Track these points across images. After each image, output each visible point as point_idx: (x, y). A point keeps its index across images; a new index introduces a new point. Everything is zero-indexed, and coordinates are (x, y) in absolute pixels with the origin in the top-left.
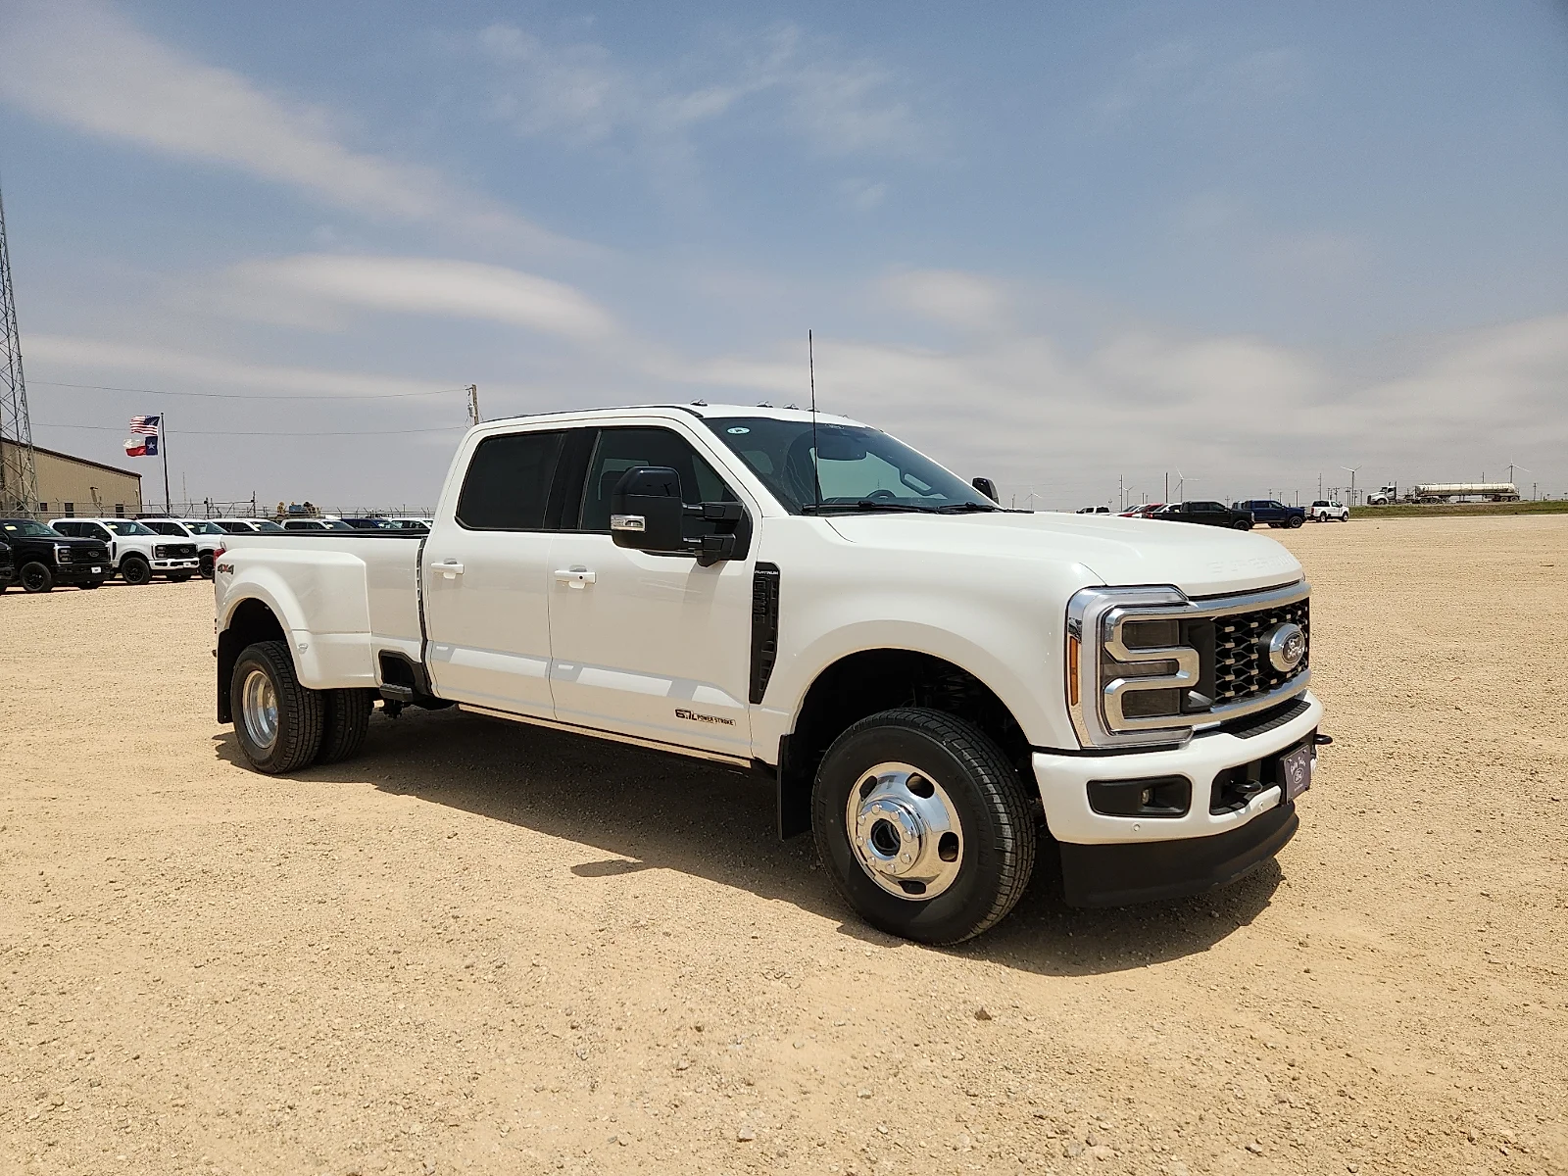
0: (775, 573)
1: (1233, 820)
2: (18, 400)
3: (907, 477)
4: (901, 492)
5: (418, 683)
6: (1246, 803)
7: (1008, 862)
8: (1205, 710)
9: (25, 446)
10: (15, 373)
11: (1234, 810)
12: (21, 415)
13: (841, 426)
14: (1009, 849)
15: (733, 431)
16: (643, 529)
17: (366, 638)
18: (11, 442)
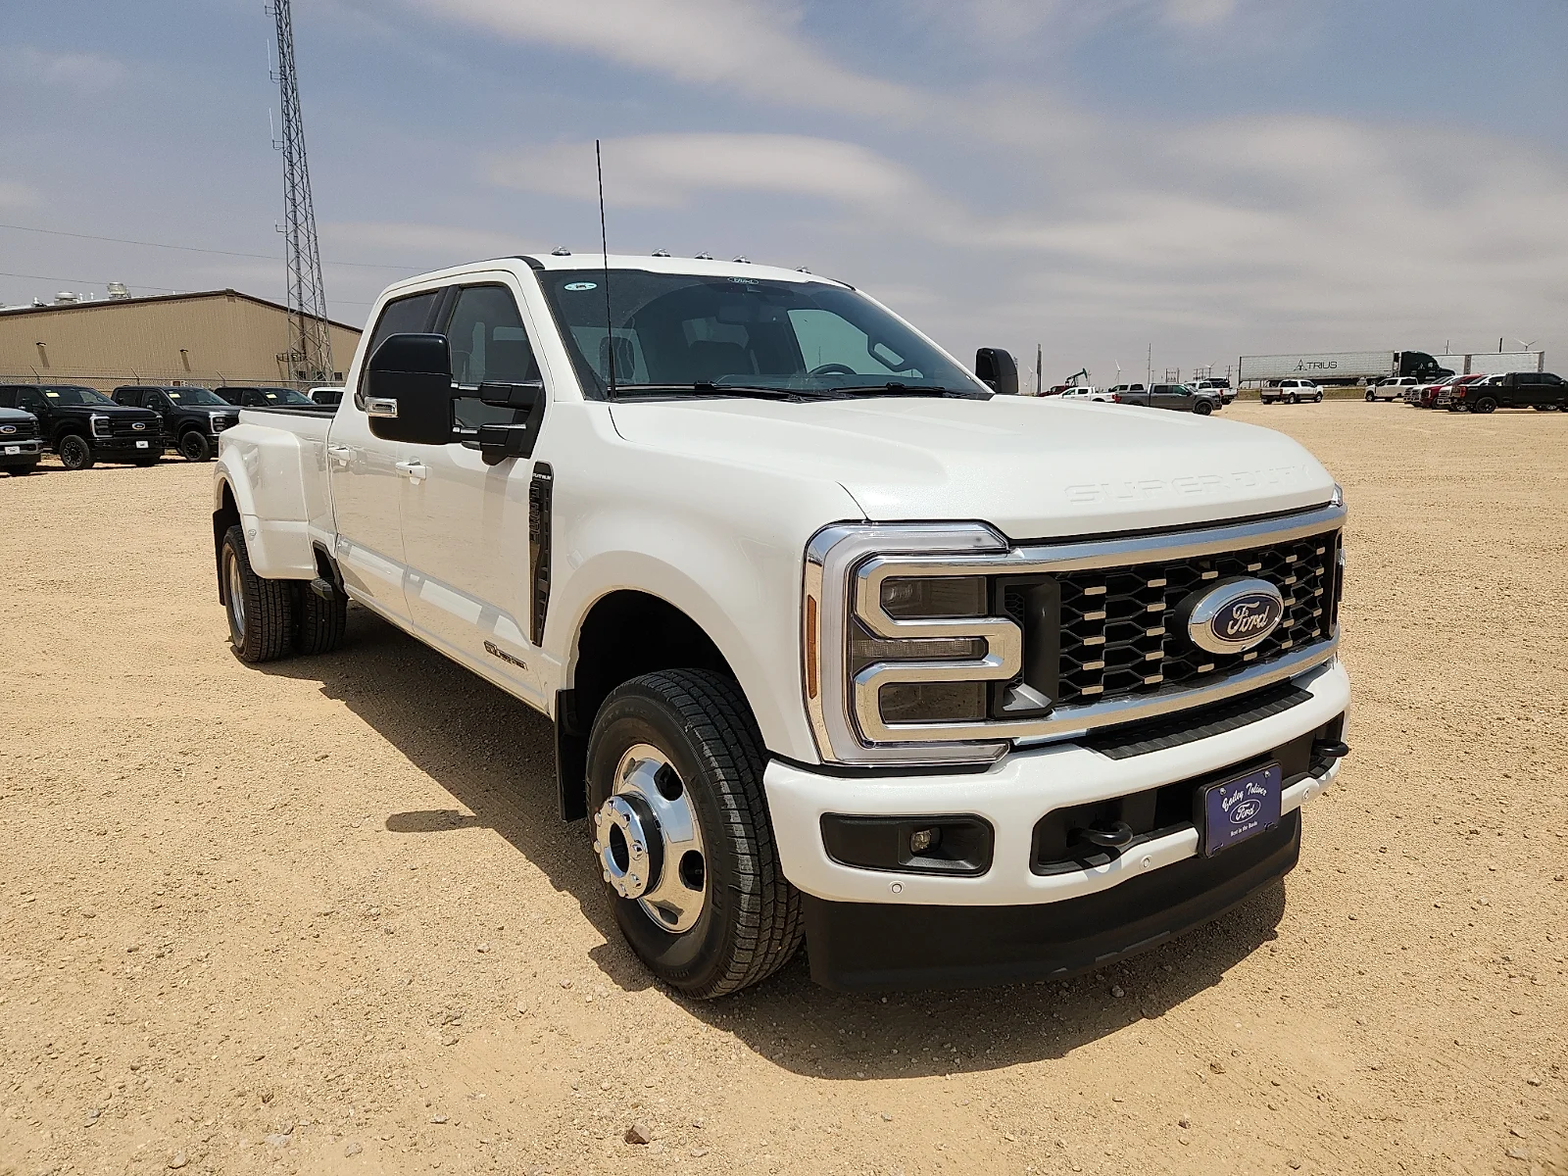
0: (549, 478)
1: (1082, 884)
2: (315, 278)
3: (880, 349)
4: (866, 367)
5: (337, 581)
6: (1114, 855)
7: (745, 906)
8: (1040, 714)
9: (321, 320)
10: (312, 252)
11: (1086, 866)
12: (318, 292)
13: (749, 279)
14: (747, 889)
15: (572, 287)
16: (394, 416)
17: (303, 527)
18: (311, 316)
